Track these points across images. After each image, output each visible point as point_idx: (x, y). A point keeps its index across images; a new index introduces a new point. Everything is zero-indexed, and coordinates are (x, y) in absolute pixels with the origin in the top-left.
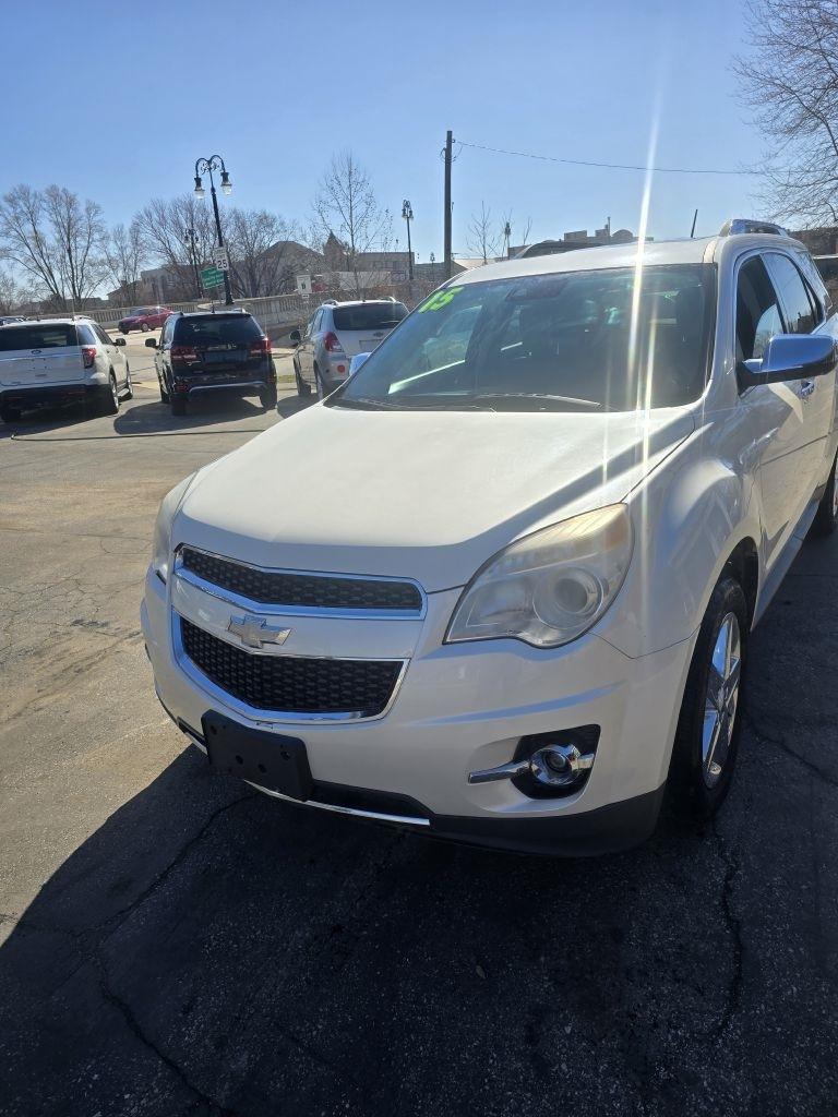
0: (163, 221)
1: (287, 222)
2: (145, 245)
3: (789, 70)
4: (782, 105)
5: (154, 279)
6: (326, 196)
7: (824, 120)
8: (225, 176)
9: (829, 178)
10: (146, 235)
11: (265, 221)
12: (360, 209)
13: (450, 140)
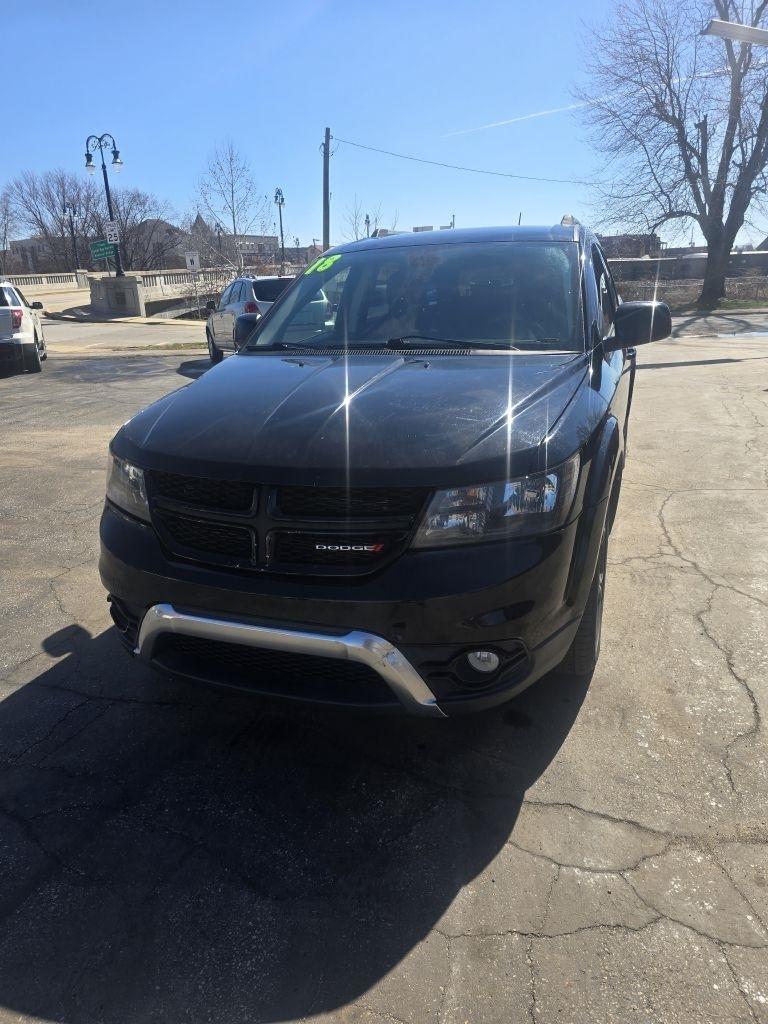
0: (34, 194)
1: (160, 201)
2: (15, 215)
3: (614, 97)
4: (608, 127)
5: (23, 249)
6: (209, 179)
7: (642, 143)
8: (116, 154)
9: (645, 191)
10: (16, 206)
11: (137, 199)
12: (241, 194)
13: (328, 136)
